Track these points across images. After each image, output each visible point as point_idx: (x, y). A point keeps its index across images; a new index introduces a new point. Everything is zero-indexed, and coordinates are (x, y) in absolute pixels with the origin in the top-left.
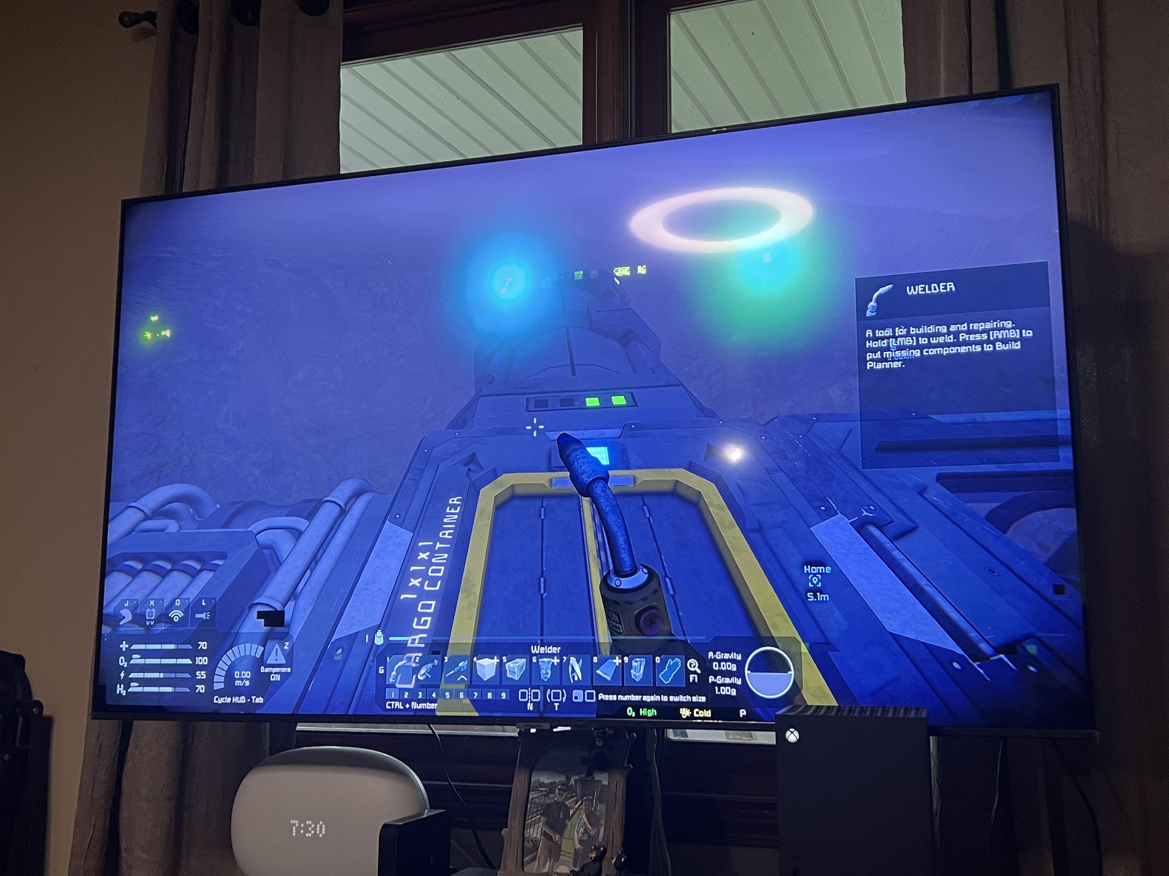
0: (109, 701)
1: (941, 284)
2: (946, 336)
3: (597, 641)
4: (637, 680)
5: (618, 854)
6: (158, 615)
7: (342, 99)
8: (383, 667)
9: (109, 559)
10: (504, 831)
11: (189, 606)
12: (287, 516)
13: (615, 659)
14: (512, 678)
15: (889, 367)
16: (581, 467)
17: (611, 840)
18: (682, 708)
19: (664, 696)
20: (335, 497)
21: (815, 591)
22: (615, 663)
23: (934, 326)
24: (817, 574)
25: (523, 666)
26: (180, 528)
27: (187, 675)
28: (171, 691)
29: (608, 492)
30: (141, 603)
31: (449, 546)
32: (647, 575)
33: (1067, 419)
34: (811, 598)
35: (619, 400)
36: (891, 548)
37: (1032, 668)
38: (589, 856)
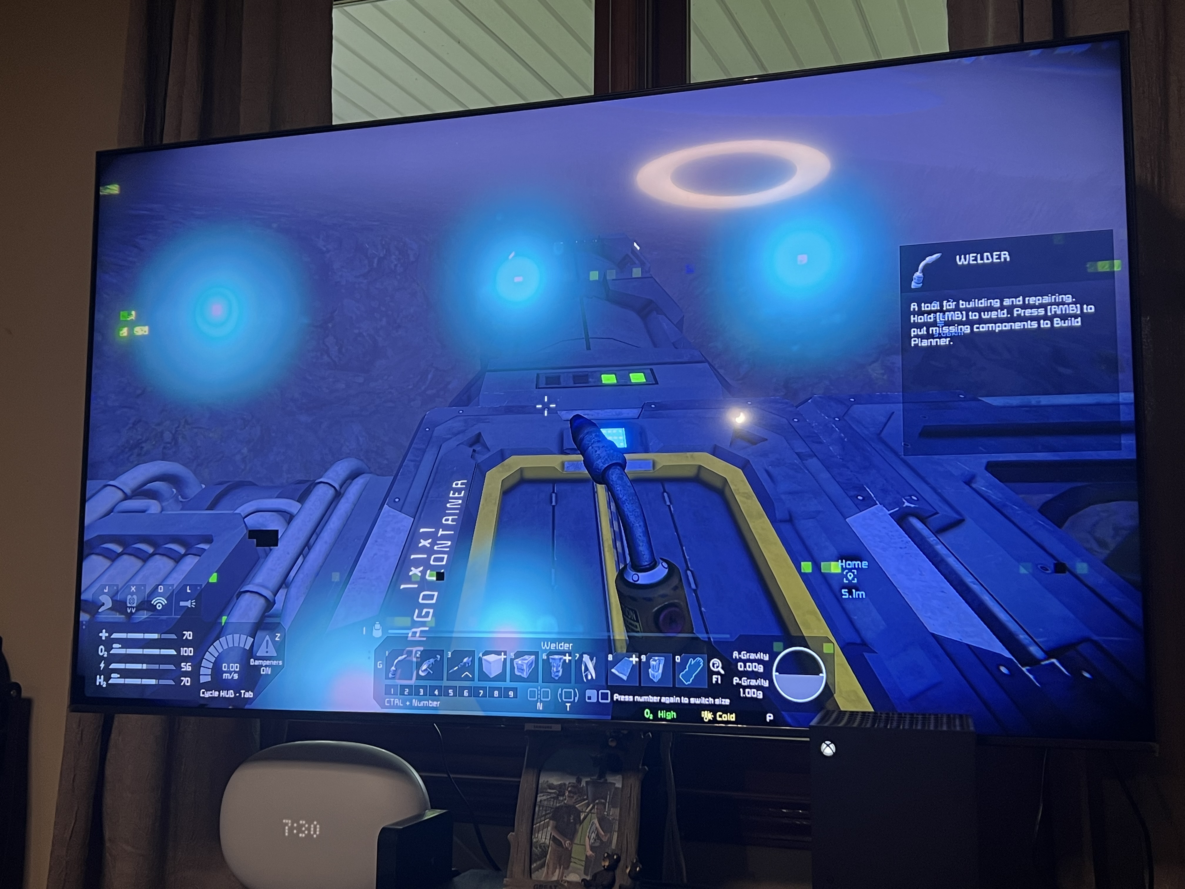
0: (88, 693)
1: (995, 253)
2: (999, 311)
3: (612, 638)
4: (655, 680)
5: (633, 862)
6: (140, 601)
7: (334, 42)
9: (86, 541)
10: (511, 836)
11: (173, 592)
12: (277, 498)
13: (632, 657)
14: (520, 676)
15: (935, 344)
16: (596, 451)
17: (624, 850)
18: (704, 711)
19: (684, 697)
20: (329, 478)
21: (850, 588)
22: (632, 662)
23: (986, 299)
24: (852, 569)
25: (532, 662)
26: (163, 509)
27: (172, 667)
28: (154, 683)
29: (625, 479)
30: (121, 589)
31: (453, 532)
32: (667, 570)
33: (1131, 404)
34: (846, 595)
35: (638, 378)
36: (934, 541)
37: (1087, 675)
38: (601, 865)
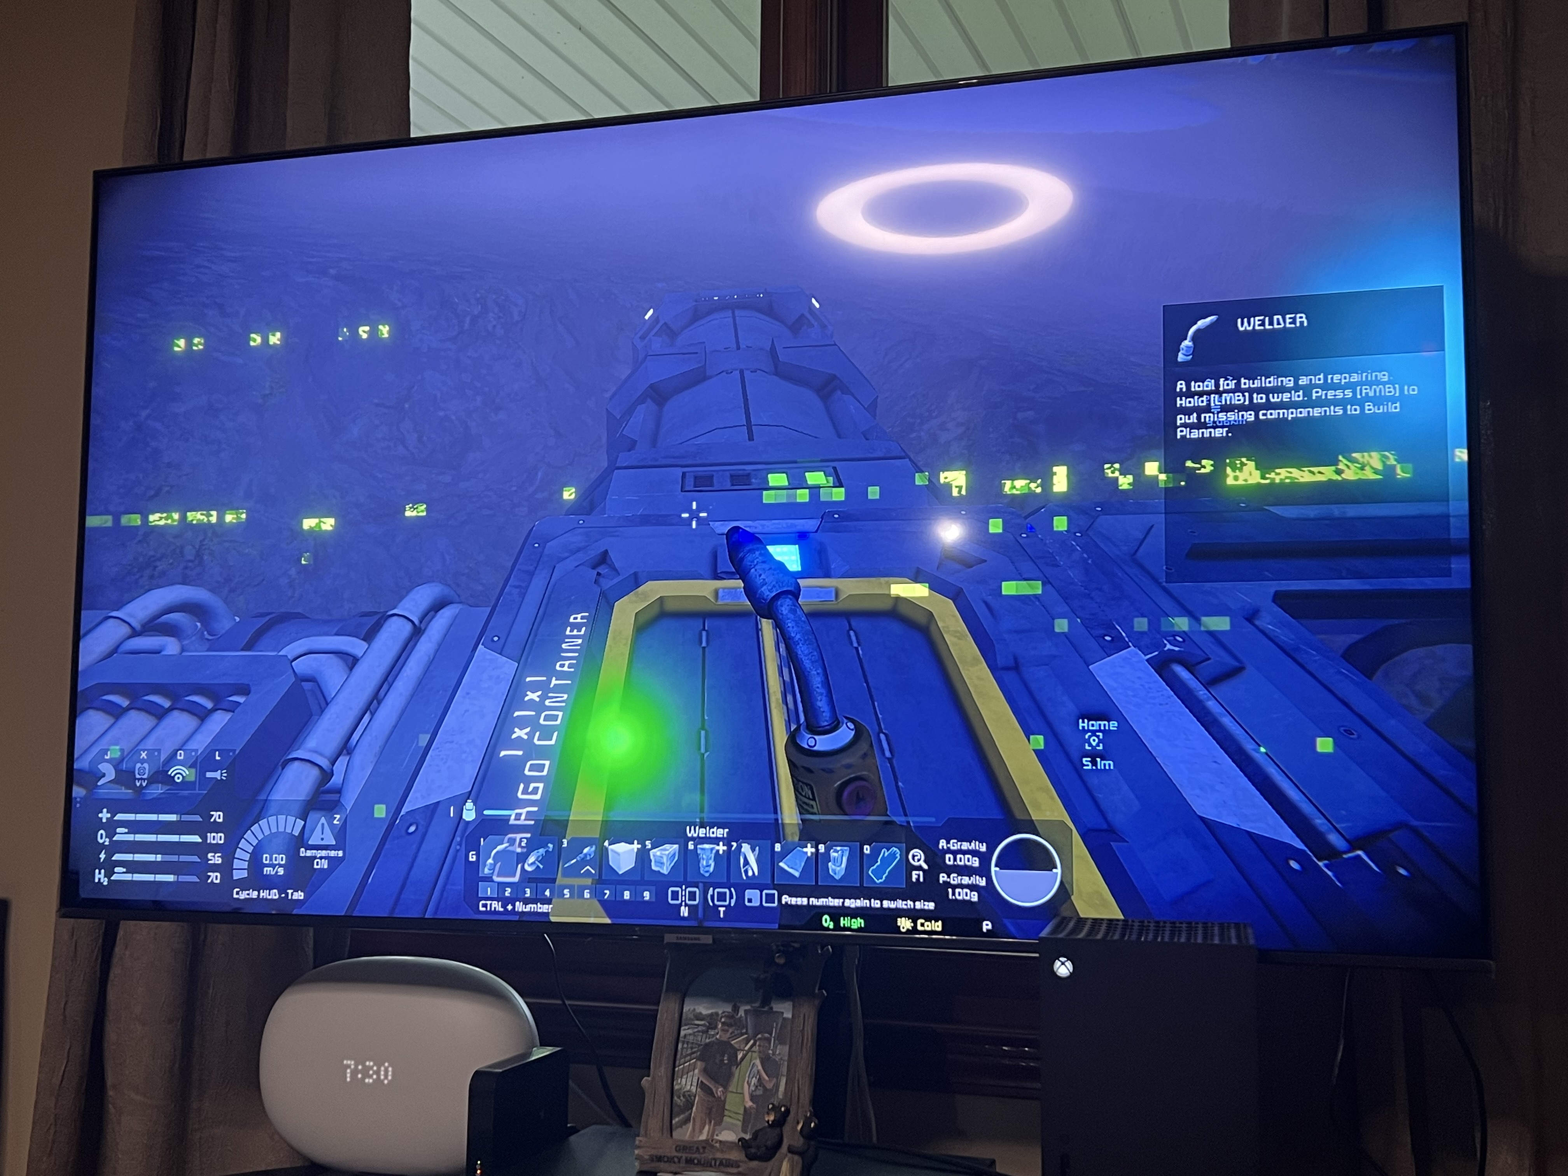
0: (84, 894)
1: (1288, 316)
2: (1293, 392)
3: (780, 822)
4: (837, 877)
5: (806, 1116)
6: (152, 772)
7: (412, 26)
8: (474, 853)
9: (83, 691)
10: (645, 1081)
11: (196, 760)
12: (337, 634)
13: (806, 847)
14: (659, 871)
15: (1208, 435)
16: (760, 574)
17: (795, 1100)
18: (901, 918)
19: (875, 900)
20: (405, 609)
21: (1094, 756)
22: (806, 853)
23: (1275, 377)
24: (1097, 731)
25: (674, 854)
26: (183, 650)
27: (195, 859)
28: (172, 880)
29: (799, 613)
30: (128, 755)
31: (570, 682)
32: (853, 732)
33: (1465, 516)
34: (1088, 765)
35: (816, 478)
36: (1205, 696)
37: (1402, 871)
38: (764, 1118)
